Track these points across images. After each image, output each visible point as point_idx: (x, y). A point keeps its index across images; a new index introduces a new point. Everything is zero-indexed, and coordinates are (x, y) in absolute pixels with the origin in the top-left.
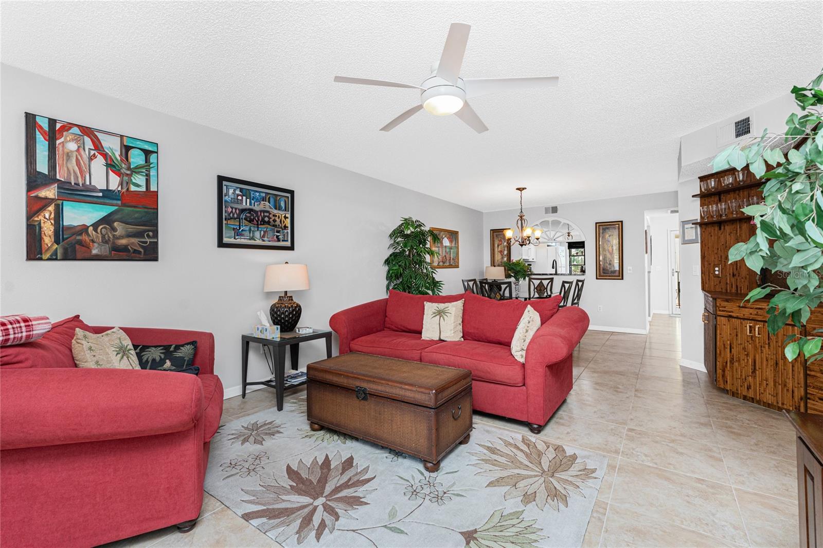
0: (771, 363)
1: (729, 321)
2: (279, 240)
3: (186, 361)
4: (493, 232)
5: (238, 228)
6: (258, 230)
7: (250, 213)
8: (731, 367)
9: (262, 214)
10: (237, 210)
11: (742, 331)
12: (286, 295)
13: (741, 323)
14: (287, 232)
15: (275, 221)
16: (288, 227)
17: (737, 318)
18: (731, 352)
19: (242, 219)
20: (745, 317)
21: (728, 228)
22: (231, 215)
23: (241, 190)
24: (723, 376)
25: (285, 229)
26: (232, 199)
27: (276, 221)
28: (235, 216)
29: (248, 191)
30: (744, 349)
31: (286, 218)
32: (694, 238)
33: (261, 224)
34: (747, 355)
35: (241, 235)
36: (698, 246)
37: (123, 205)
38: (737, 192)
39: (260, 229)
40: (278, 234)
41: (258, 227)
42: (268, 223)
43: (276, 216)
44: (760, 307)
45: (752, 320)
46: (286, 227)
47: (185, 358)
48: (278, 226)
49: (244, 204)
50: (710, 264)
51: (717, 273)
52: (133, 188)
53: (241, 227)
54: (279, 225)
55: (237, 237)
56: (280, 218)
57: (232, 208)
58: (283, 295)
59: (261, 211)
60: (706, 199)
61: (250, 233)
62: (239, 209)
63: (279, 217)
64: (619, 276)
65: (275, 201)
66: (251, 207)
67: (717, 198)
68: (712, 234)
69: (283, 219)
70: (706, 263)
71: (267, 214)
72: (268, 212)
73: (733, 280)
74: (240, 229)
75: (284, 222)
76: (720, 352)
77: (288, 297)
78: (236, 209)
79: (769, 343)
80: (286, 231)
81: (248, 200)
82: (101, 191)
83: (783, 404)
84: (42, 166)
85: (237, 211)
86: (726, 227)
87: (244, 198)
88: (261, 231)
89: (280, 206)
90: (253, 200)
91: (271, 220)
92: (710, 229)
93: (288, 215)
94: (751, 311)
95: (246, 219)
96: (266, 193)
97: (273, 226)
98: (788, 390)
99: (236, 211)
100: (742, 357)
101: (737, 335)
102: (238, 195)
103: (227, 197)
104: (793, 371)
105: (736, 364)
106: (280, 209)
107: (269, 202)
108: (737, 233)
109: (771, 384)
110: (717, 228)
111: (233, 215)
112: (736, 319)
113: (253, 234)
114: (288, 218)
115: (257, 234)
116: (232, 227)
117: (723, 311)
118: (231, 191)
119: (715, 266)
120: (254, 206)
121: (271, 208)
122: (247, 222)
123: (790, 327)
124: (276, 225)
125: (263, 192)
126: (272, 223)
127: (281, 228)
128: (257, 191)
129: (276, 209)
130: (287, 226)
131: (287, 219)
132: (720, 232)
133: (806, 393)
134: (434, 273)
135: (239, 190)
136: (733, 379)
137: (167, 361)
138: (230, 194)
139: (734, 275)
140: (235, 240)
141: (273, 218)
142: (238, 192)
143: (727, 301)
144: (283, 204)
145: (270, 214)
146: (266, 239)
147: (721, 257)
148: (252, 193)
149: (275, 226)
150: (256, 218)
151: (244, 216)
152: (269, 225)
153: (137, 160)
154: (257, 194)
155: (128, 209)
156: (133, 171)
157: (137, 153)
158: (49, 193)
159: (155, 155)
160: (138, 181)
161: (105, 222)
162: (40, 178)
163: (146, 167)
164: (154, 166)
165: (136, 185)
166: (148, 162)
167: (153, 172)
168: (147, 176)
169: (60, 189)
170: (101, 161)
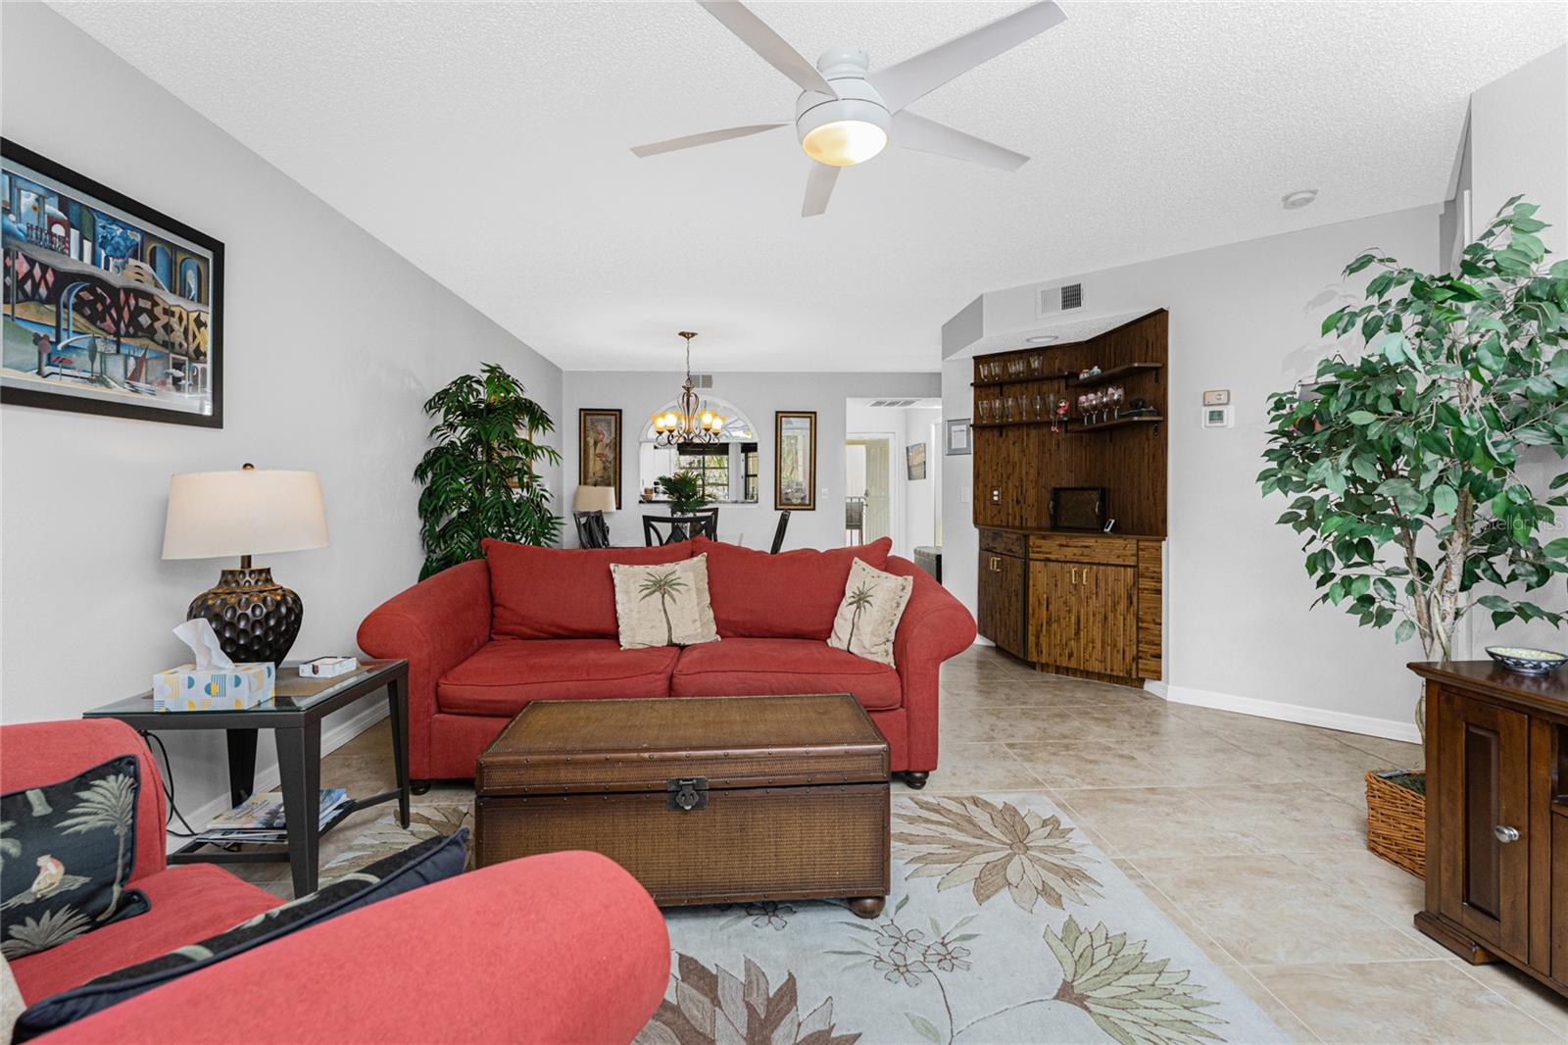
0: (1100, 617)
1: (1046, 565)
2: (179, 393)
3: (122, 840)
4: (585, 415)
5: (53, 339)
6: (118, 352)
7: (92, 291)
8: (1048, 631)
9: (132, 302)
10: (50, 272)
11: (1063, 579)
12: (249, 566)
13: (1062, 567)
14: (204, 371)
15: (168, 328)
16: (205, 355)
17: (1057, 561)
18: (1047, 609)
19: (66, 306)
20: (1068, 559)
21: (1012, 435)
22: (28, 287)
23: (64, 203)
24: (1037, 644)
25: (197, 360)
26: (30, 227)
27: (172, 331)
28: (43, 291)
29: (85, 212)
30: (1065, 603)
31: (200, 323)
32: (965, 446)
33: (127, 335)
34: (1069, 611)
35: (65, 363)
36: (969, 459)
38: (1024, 385)
39: (124, 350)
40: (179, 374)
41: (118, 344)
42: (150, 332)
43: (173, 314)
44: (1086, 544)
45: (1077, 562)
46: (199, 354)
47: (116, 832)
48: (177, 348)
49: (71, 254)
50: (986, 486)
51: (996, 498)
53: (64, 334)
54: (181, 345)
55: (47, 370)
56: (184, 322)
57: (32, 262)
58: (237, 567)
59: (128, 291)
60: (983, 389)
61: (92, 359)
62: (54, 271)
63: (181, 319)
64: (810, 505)
65: (171, 263)
66: (95, 271)
67: (997, 391)
68: (990, 442)
69: (192, 326)
70: (981, 484)
71: (143, 303)
72: (149, 296)
73: (1017, 509)
74: (58, 341)
75: (195, 337)
76: (1033, 611)
77: (252, 572)
78: (44, 268)
79: (1097, 593)
80: (199, 366)
81: (87, 245)
83: (1112, 670)
85: (50, 277)
86: (1009, 433)
87: (74, 233)
88: (127, 357)
89: (184, 282)
90: (103, 246)
91: (158, 325)
92: (987, 434)
93: (208, 318)
94: (1076, 550)
95: (78, 308)
96: (144, 234)
97: (165, 344)
98: (1118, 651)
99: (43, 277)
100: (1063, 614)
101: (1056, 585)
102: (53, 221)
103: (12, 217)
104: (1124, 625)
105: (1055, 626)
106: (183, 293)
107: (153, 265)
108: (1022, 443)
109: (1099, 645)
110: (996, 434)
111: (36, 286)
112: (1055, 564)
114: (205, 325)
115: (116, 368)
116: (34, 329)
117: (1038, 552)
118: (27, 200)
119: (993, 488)
120: (107, 268)
121: (157, 285)
122: (82, 320)
123: (1122, 569)
124: (173, 344)
125: (134, 229)
126: (161, 335)
127: (187, 354)
128: (114, 221)
129: (172, 290)
130: (202, 349)
131: (203, 329)
132: (1001, 440)
133: (1138, 651)
134: (546, 499)
135: (55, 200)
136: (1050, 645)
137: (45, 862)
138: (23, 209)
139: (1018, 502)
140: (39, 379)
141: (164, 319)
142: (52, 208)
143: (1044, 538)
144: (192, 282)
145: (155, 304)
146: (141, 385)
147: (1002, 475)
148: (100, 222)
149: (167, 345)
150: (113, 312)
151: (72, 300)
152: (154, 341)
154: (117, 231)
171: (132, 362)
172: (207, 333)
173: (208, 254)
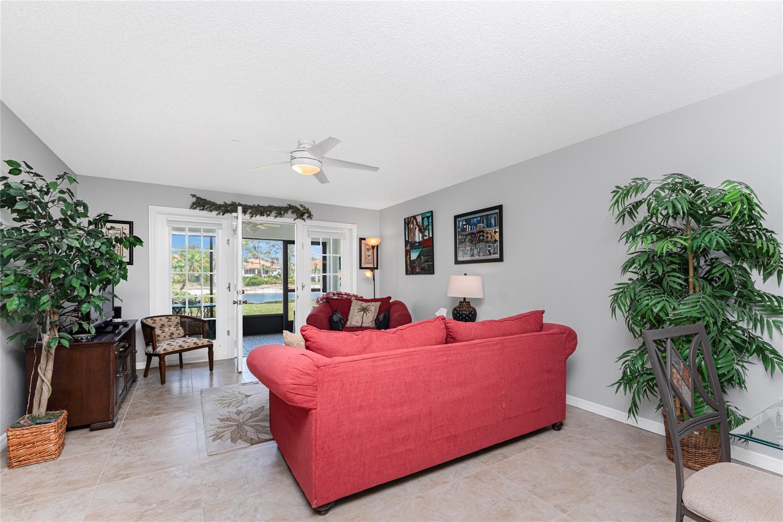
2: (490, 254)
6: (476, 248)
7: (471, 236)
9: (479, 234)
14: (497, 245)
15: (487, 237)
16: (497, 241)
19: (467, 242)
23: (466, 220)
25: (495, 243)
26: (461, 229)
29: (470, 220)
33: (478, 243)
35: (466, 253)
37: (423, 247)
40: (491, 248)
41: (476, 246)
42: (483, 241)
43: (488, 233)
48: (489, 242)
49: (468, 230)
52: (425, 238)
53: (466, 248)
55: (464, 256)
56: (491, 234)
57: (462, 235)
59: (478, 232)
61: (471, 251)
62: (465, 235)
65: (487, 220)
66: (472, 231)
69: (493, 234)
72: (483, 231)
75: (494, 237)
80: (496, 245)
82: (418, 242)
84: (407, 239)
85: (464, 237)
87: (468, 225)
89: (491, 223)
90: (472, 225)
91: (485, 238)
93: (497, 230)
96: (481, 216)
102: (464, 225)
103: (459, 229)
106: (491, 226)
107: (483, 223)
111: (462, 240)
113: (473, 252)
114: (497, 232)
115: (476, 251)
116: (462, 249)
118: (461, 224)
121: (484, 228)
122: (469, 243)
125: (478, 217)
126: (485, 240)
127: (492, 243)
128: (474, 218)
129: (488, 227)
130: (496, 239)
131: (497, 234)
138: (460, 226)
140: (463, 258)
141: (486, 235)
142: (464, 223)
144: (493, 222)
145: (484, 233)
146: (481, 254)
148: (472, 220)
149: (487, 242)
150: (475, 239)
151: (468, 240)
152: (483, 242)
153: (426, 223)
154: (475, 219)
155: (424, 249)
156: (425, 229)
157: (426, 219)
158: (408, 248)
159: (431, 217)
160: (426, 234)
161: (419, 256)
162: (407, 242)
163: (428, 225)
164: (431, 223)
165: (426, 236)
166: (429, 222)
167: (430, 227)
168: (429, 230)
169: (410, 245)
170: (417, 228)
171: (479, 249)
172: (498, 234)
173: (497, 211)
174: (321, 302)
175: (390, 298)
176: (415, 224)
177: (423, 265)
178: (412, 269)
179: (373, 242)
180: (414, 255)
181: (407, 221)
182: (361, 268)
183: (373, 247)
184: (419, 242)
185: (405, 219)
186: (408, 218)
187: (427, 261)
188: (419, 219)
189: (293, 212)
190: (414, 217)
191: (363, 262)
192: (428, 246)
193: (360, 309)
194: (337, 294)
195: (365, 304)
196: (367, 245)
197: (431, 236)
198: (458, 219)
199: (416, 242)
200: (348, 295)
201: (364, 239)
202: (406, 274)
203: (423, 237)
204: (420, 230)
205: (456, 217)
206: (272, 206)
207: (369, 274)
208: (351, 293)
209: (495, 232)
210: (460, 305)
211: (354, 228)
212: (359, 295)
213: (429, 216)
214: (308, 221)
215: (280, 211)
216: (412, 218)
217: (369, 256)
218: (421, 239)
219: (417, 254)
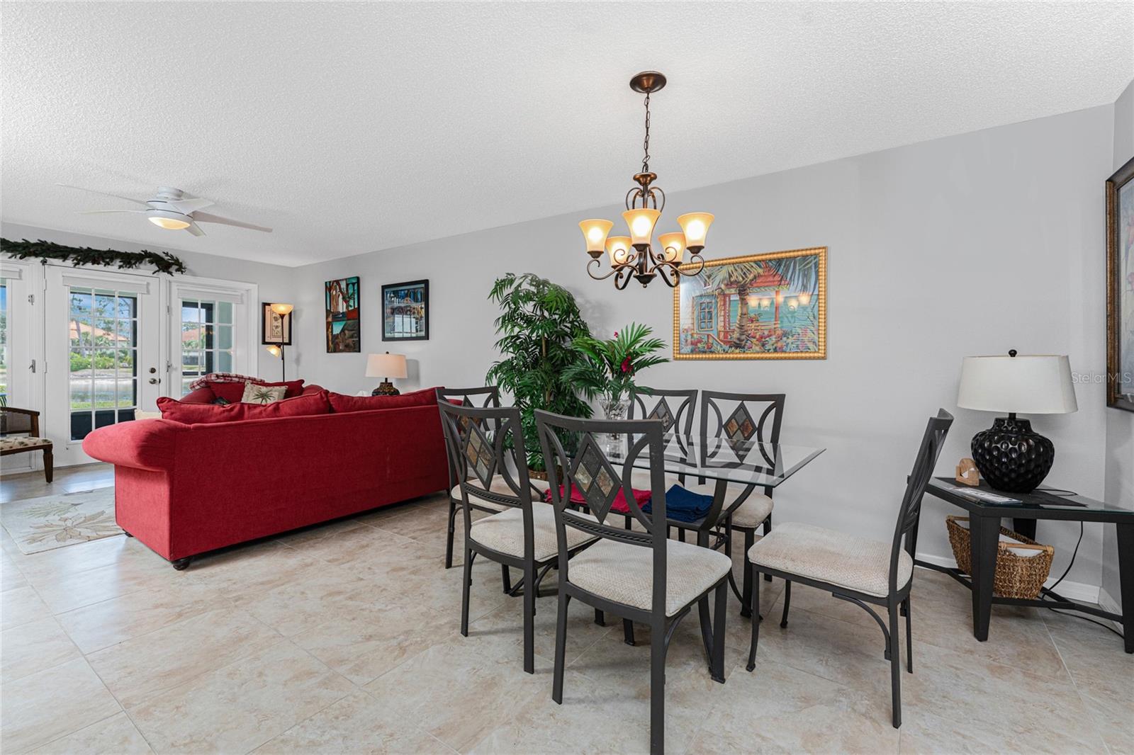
2: (417, 331)
7: (399, 310)
9: (406, 309)
12: (387, 382)
14: (424, 322)
16: (424, 317)
23: (394, 292)
37: (348, 320)
40: (417, 325)
42: (410, 316)
43: (415, 309)
46: (421, 318)
48: (415, 318)
52: (350, 309)
58: (384, 381)
65: (414, 294)
66: (399, 305)
69: (420, 310)
71: (408, 308)
72: (409, 306)
75: (421, 313)
80: (422, 321)
84: (328, 308)
87: (395, 298)
89: (417, 298)
90: (400, 298)
91: (411, 313)
93: (423, 306)
96: (408, 289)
102: (391, 297)
106: (417, 301)
107: (410, 297)
114: (423, 308)
118: (388, 295)
120: (401, 303)
121: (411, 302)
125: (405, 290)
127: (418, 319)
128: (401, 290)
129: (414, 302)
141: (413, 311)
142: (392, 295)
144: (419, 297)
153: (351, 291)
154: (403, 292)
155: (349, 322)
156: (350, 298)
157: (350, 286)
158: (330, 319)
159: (356, 285)
160: (351, 303)
161: (343, 331)
162: (328, 312)
163: (353, 294)
164: (356, 292)
165: (351, 306)
166: (354, 290)
167: (356, 296)
168: (354, 299)
169: (332, 316)
170: (341, 297)
172: (423, 310)
173: (423, 285)
174: (198, 387)
175: (302, 381)
176: (338, 290)
177: (347, 341)
178: (334, 345)
179: (282, 309)
180: (337, 328)
181: (328, 285)
182: (264, 342)
183: (282, 316)
184: (343, 313)
185: (326, 283)
186: (330, 282)
187: (352, 337)
188: (343, 285)
189: (151, 262)
190: (338, 282)
191: (268, 334)
192: (354, 316)
193: (257, 395)
194: (223, 376)
195: (264, 389)
196: (274, 312)
197: (356, 306)
198: (386, 290)
199: (339, 313)
200: (242, 378)
201: (269, 304)
202: (328, 352)
203: (347, 307)
204: (343, 298)
205: (384, 287)
206: (113, 251)
207: (274, 351)
208: (246, 375)
209: (421, 308)
210: (380, 386)
211: (254, 287)
212: (258, 378)
213: (356, 282)
214: (177, 275)
215: (129, 260)
216: (335, 284)
217: (277, 327)
218: (345, 310)
219: (341, 327)
